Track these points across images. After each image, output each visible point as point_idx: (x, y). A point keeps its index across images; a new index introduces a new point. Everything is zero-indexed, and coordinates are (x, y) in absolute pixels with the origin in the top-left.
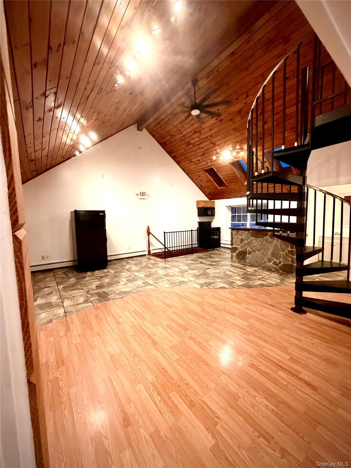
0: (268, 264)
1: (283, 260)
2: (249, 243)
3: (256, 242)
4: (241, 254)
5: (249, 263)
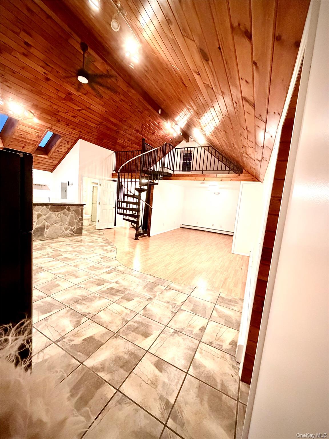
1: (76, 226)
2: (48, 218)
3: (55, 216)
4: (38, 231)
5: (48, 238)
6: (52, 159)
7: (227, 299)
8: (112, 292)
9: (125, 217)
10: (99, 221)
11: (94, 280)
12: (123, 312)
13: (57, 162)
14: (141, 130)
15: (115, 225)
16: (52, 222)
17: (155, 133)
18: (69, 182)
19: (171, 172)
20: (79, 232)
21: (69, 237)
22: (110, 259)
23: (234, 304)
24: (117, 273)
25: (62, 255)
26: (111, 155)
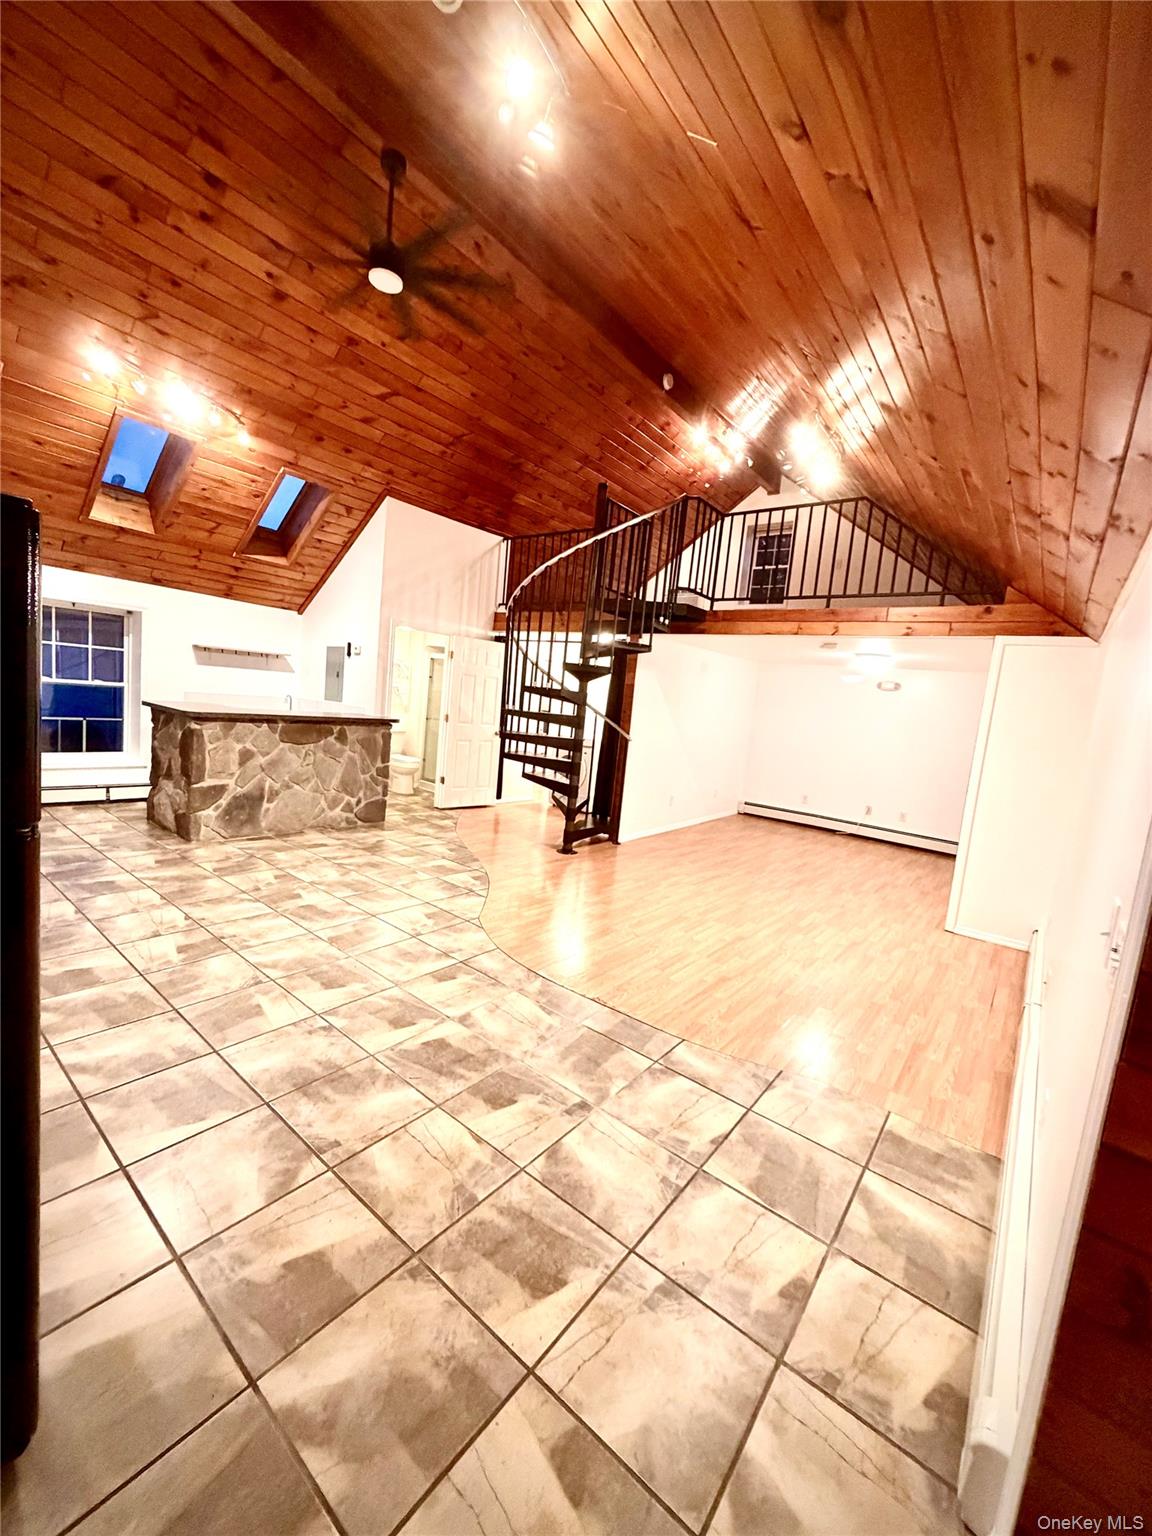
0: (331, 814)
1: (365, 794)
2: (273, 764)
3: (295, 758)
4: (242, 807)
5: (269, 831)
6: (299, 569)
7: (918, 1150)
8: (440, 1059)
9: (529, 768)
10: (443, 780)
11: (385, 1003)
12: (463, 1154)
13: (316, 579)
14: (598, 456)
15: (499, 796)
16: (286, 778)
17: (648, 463)
18: (349, 645)
19: (704, 604)
20: (374, 815)
21: (339, 830)
22: (458, 921)
23: (953, 1179)
24: (476, 979)
25: (299, 896)
26: (492, 548)
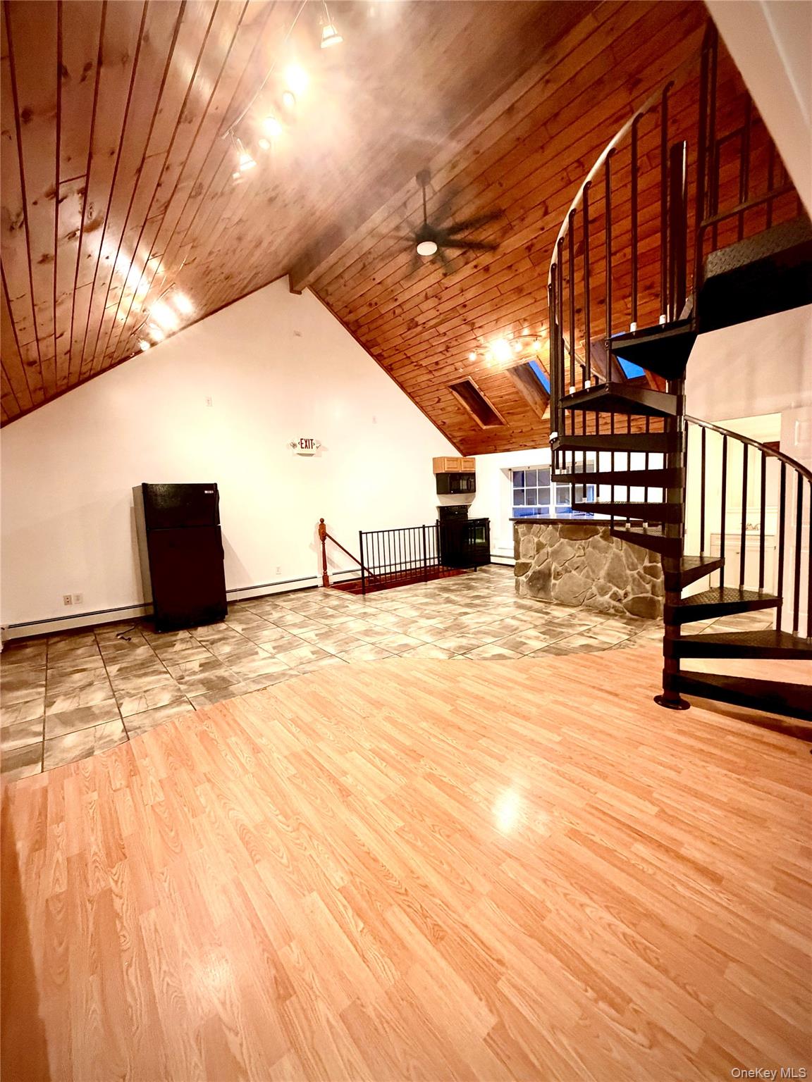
0: (600, 599)
1: (633, 589)
2: (556, 553)
3: (571, 550)
4: (539, 580)
5: (554, 599)
16: (566, 564)
